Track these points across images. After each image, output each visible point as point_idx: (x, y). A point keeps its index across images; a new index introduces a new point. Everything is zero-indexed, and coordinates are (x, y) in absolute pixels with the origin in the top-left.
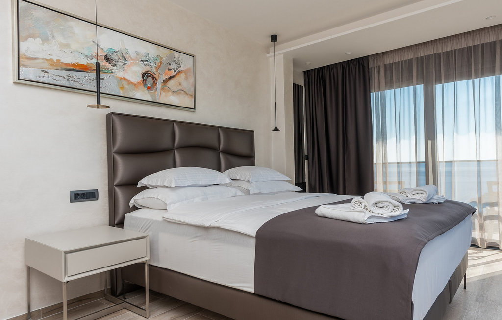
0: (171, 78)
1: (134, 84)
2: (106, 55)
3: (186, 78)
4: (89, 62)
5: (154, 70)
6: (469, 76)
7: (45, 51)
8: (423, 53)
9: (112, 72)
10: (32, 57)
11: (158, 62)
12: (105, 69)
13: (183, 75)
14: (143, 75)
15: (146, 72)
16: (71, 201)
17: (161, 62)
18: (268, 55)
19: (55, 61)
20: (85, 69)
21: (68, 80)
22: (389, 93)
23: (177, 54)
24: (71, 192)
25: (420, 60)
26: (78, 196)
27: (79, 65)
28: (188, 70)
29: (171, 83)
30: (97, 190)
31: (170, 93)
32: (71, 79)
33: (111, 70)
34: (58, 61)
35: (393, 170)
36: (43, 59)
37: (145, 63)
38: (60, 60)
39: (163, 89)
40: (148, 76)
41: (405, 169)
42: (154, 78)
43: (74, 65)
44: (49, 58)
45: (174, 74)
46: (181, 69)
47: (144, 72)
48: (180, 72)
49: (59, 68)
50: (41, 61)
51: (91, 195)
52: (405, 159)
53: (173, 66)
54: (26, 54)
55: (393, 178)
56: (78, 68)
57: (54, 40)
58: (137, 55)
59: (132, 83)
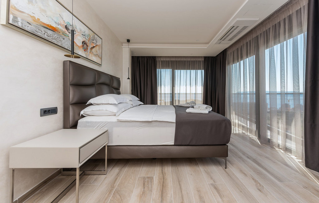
0: (94, 47)
1: (79, 47)
2: (66, 26)
3: (99, 49)
4: (56, 26)
5: (87, 41)
6: (184, 69)
7: (30, 9)
8: (172, 59)
9: (68, 36)
10: (20, 10)
11: (89, 37)
12: (65, 34)
13: (98, 47)
14: (83, 42)
15: (84, 41)
16: (41, 116)
17: (90, 38)
18: (122, 47)
19: (37, 19)
20: (55, 30)
21: (44, 34)
22: (162, 70)
23: (96, 36)
24: (41, 110)
25: (172, 61)
26: (46, 112)
27: (51, 26)
28: (100, 45)
29: (94, 50)
30: (57, 107)
31: (93, 55)
32: (46, 34)
33: (68, 35)
34: (39, 19)
35: (163, 95)
36: (28, 14)
37: (84, 36)
38: (40, 19)
39: (90, 52)
40: (85, 44)
41: (166, 95)
42: (87, 46)
43: (48, 25)
44: (33, 15)
45: (95, 46)
46: (97, 44)
47: (83, 41)
48: (97, 45)
49: (39, 24)
50: (27, 15)
51: (53, 111)
52: (166, 92)
53: (94, 42)
54: (16, 6)
55: (163, 99)
56: (50, 28)
57: (36, 5)
58: (81, 30)
59: (78, 46)
